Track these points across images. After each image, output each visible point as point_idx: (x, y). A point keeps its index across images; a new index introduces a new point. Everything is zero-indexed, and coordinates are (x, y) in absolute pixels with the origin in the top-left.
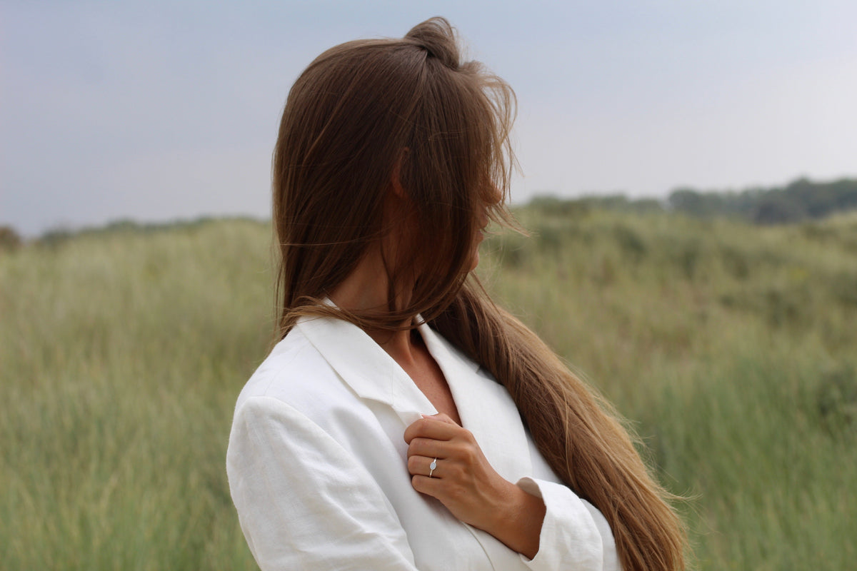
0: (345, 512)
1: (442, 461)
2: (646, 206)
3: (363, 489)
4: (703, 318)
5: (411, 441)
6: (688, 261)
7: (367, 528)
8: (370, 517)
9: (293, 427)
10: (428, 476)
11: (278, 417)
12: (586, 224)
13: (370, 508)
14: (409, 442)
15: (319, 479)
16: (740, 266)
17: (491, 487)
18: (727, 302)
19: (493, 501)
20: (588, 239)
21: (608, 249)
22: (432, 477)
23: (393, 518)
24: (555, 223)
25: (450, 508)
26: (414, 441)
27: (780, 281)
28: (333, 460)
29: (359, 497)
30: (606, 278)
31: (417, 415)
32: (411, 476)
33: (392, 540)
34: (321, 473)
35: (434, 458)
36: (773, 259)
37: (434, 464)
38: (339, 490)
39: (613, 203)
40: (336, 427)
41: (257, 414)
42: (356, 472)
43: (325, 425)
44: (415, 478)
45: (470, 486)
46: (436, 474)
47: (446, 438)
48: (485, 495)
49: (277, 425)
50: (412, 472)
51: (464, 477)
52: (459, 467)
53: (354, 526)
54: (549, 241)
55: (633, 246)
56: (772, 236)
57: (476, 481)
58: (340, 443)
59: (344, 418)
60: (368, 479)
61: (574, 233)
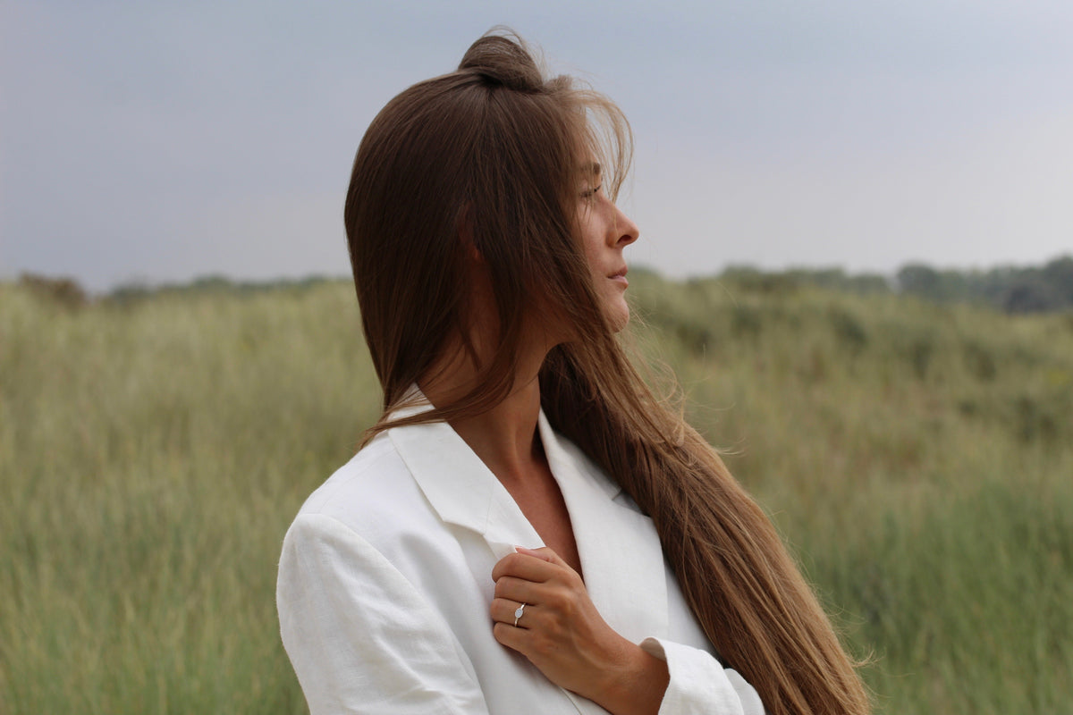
0: (403, 663)
1: (531, 607)
2: (868, 284)
3: (430, 636)
4: (936, 428)
5: (499, 578)
6: (919, 355)
7: (429, 684)
8: (435, 671)
9: (348, 554)
10: (513, 625)
11: (331, 541)
12: (792, 304)
13: (438, 660)
14: (496, 580)
15: (374, 621)
16: (984, 364)
17: (596, 645)
18: (968, 409)
19: (599, 664)
20: (796, 324)
21: (820, 337)
22: (518, 626)
23: (468, 674)
24: (754, 301)
25: (540, 667)
26: (501, 580)
27: (1035, 386)
28: (395, 597)
29: (424, 645)
30: (816, 372)
31: (510, 548)
32: (494, 623)
33: (459, 702)
34: (376, 613)
35: (522, 603)
36: (1027, 358)
37: (519, 611)
38: (398, 635)
39: (828, 279)
40: (404, 557)
41: (308, 534)
42: (423, 613)
43: (390, 554)
44: (497, 625)
45: (567, 643)
46: (522, 623)
47: (539, 579)
48: (588, 655)
49: (329, 550)
50: (496, 619)
51: (558, 629)
52: (550, 617)
53: (413, 682)
54: (746, 324)
55: (851, 334)
56: (1027, 328)
57: (574, 637)
58: (407, 577)
59: (416, 548)
60: (440, 624)
61: (778, 315)
